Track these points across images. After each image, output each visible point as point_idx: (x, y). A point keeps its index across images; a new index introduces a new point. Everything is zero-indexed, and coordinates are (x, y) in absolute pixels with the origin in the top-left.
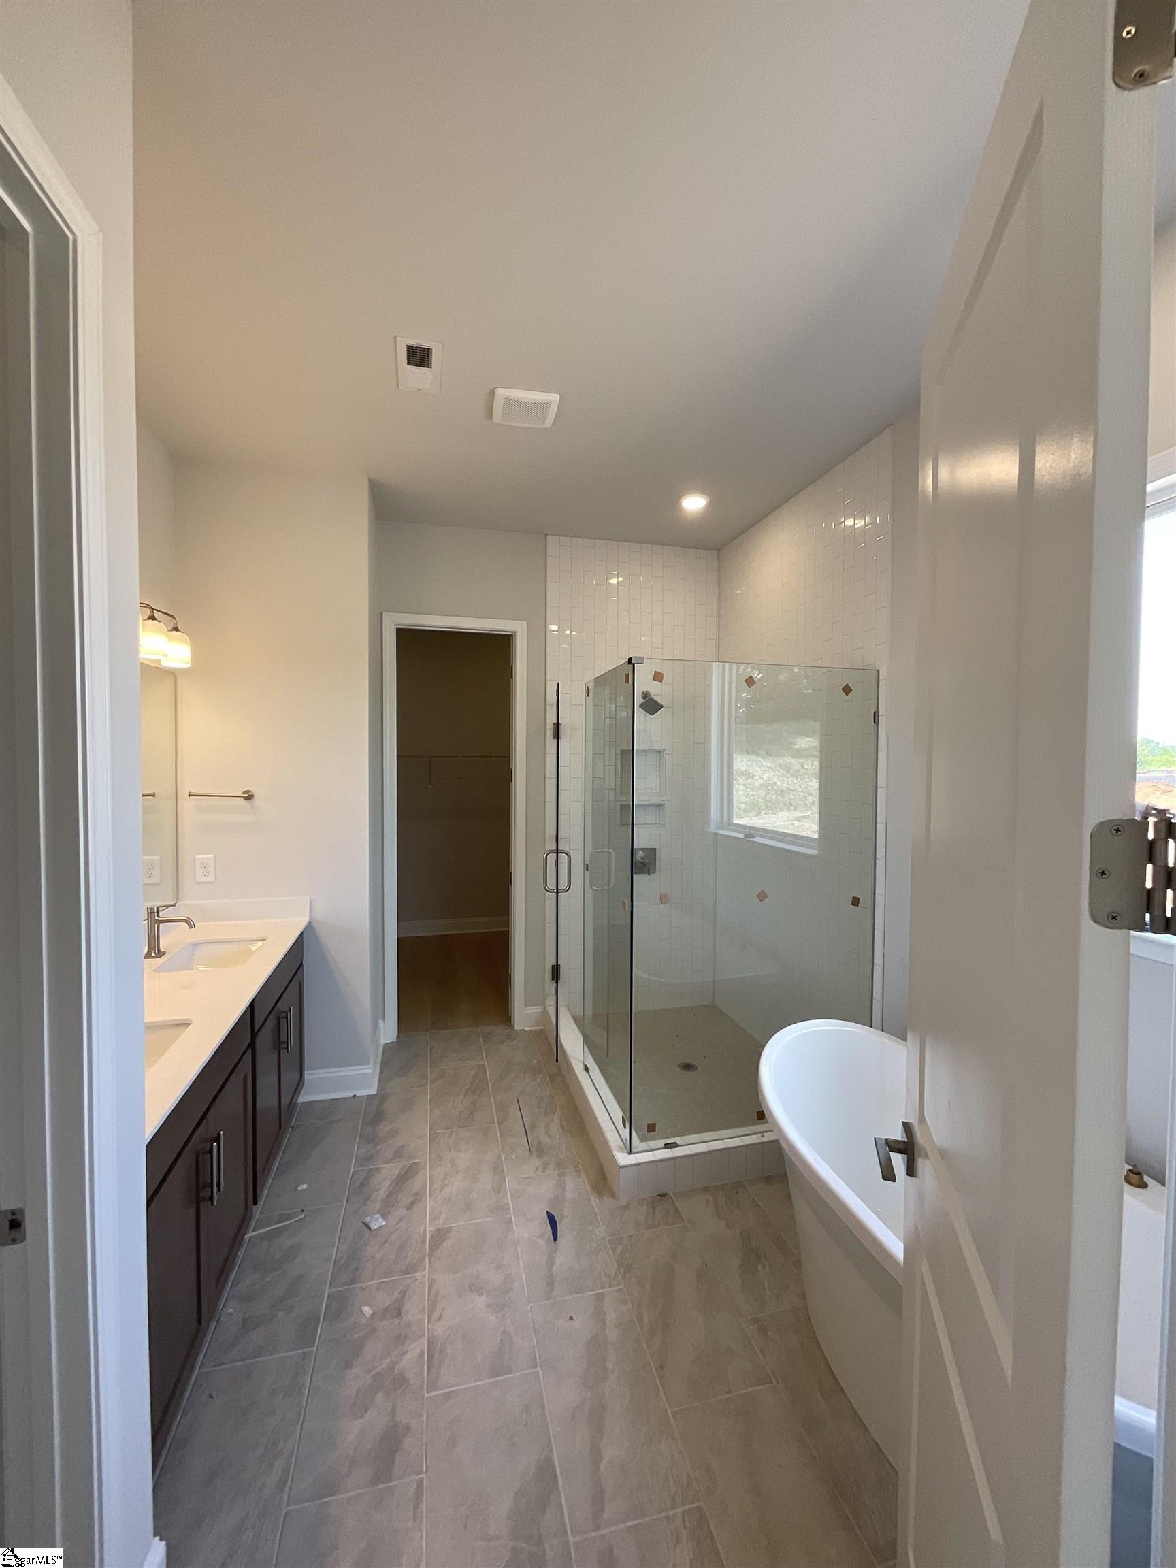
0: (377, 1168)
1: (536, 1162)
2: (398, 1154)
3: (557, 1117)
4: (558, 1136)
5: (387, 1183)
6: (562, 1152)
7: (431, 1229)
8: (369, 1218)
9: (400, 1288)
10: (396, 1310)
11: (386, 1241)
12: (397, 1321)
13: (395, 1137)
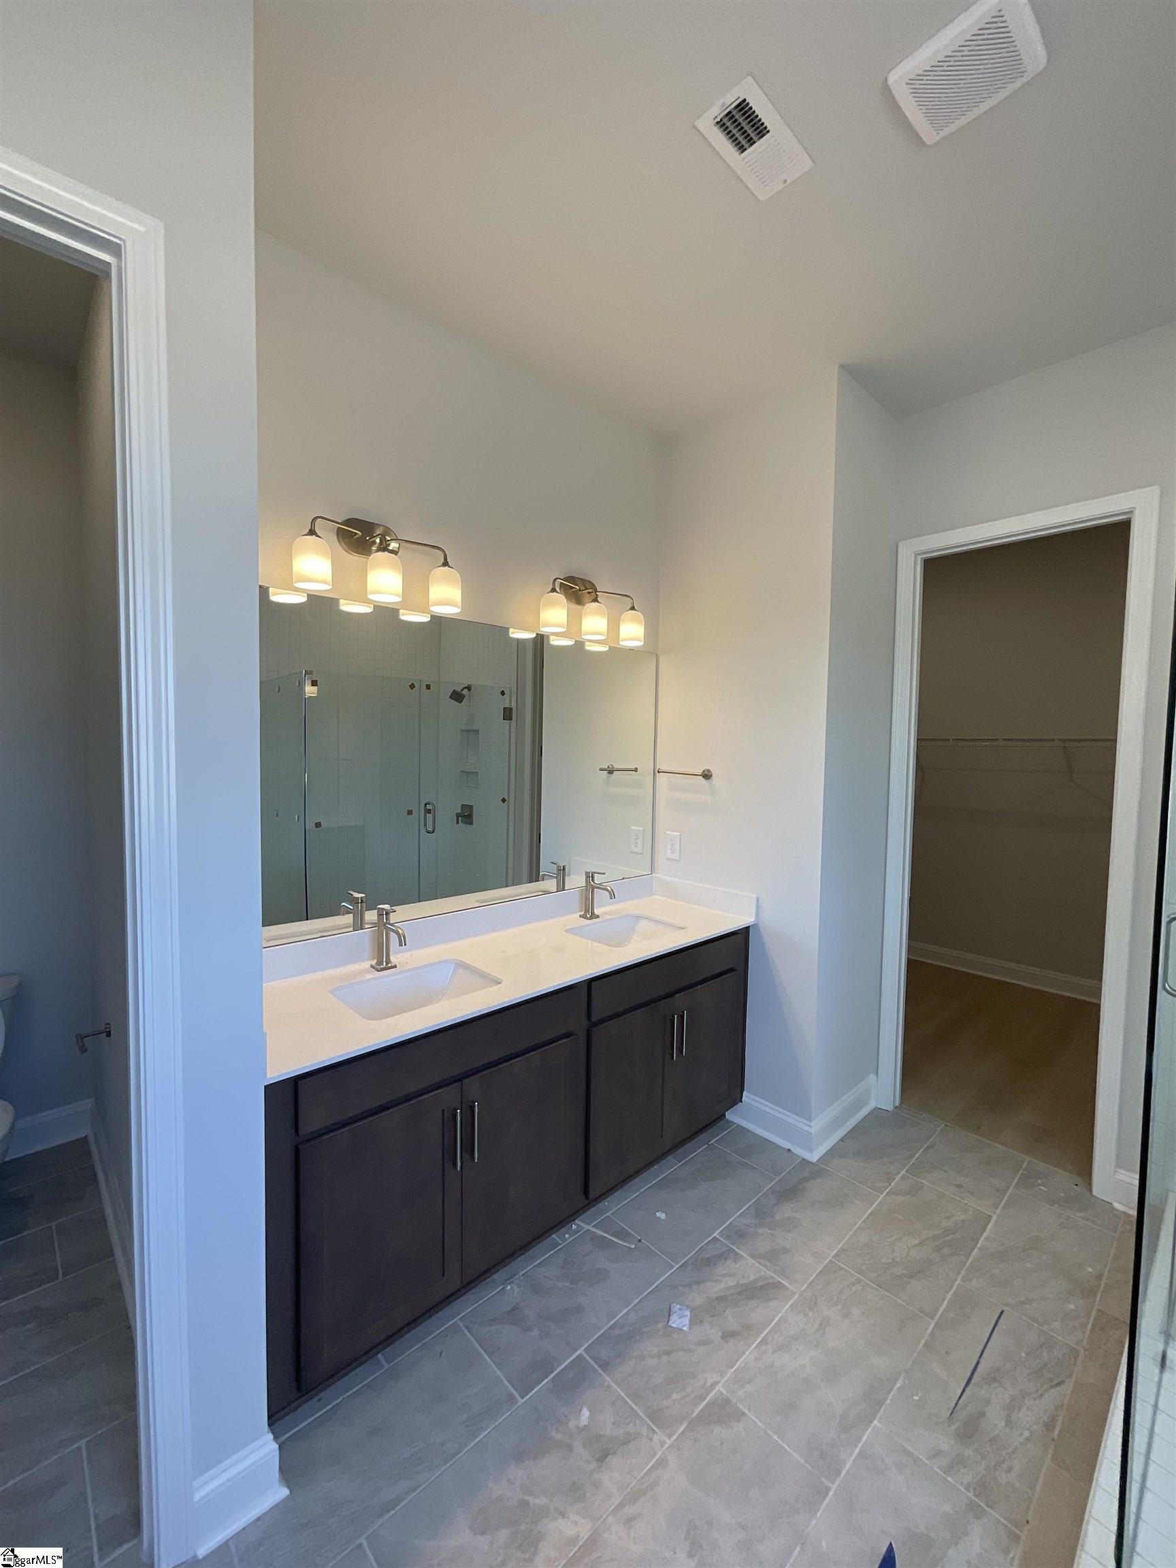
0: (737, 1254)
1: (945, 1443)
2: (772, 1257)
3: (1051, 1397)
4: (1027, 1434)
5: (731, 1282)
6: (1010, 1469)
7: (722, 1390)
8: (678, 1306)
9: (630, 1429)
10: (604, 1452)
11: (668, 1353)
12: (594, 1465)
13: (789, 1231)
